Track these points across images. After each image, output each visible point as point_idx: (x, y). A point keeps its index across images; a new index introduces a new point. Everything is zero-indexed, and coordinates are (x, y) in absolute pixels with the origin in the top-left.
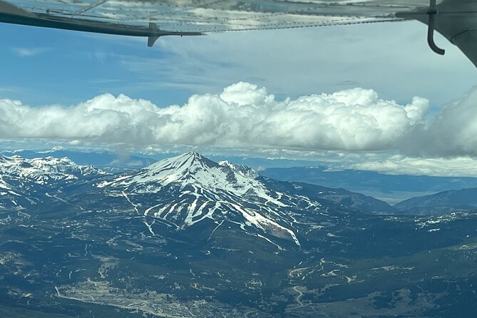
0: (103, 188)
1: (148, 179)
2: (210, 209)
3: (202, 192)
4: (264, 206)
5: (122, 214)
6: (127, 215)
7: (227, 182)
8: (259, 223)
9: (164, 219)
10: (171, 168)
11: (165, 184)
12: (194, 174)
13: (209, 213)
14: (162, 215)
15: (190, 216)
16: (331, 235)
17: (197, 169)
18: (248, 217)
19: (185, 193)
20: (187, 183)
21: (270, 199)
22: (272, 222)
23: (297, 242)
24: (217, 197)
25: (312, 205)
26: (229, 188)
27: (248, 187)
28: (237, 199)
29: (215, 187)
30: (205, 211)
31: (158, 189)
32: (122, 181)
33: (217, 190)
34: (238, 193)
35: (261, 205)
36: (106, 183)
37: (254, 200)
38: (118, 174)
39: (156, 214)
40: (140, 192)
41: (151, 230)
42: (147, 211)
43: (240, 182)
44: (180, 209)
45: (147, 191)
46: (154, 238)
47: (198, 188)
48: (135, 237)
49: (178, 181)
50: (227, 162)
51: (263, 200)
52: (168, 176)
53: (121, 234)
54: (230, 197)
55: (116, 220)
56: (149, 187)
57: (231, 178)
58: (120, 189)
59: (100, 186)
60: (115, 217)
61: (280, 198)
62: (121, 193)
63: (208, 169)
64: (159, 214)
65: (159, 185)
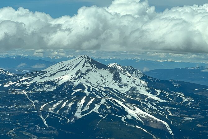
0: (8, 88)
1: (46, 80)
2: (96, 105)
3: (91, 90)
4: (145, 101)
5: (21, 109)
6: (26, 109)
7: (114, 82)
8: (139, 116)
9: (57, 113)
10: (66, 70)
11: (60, 83)
12: (85, 74)
13: (95, 108)
14: (56, 110)
15: (79, 110)
16: (200, 126)
17: (88, 70)
18: (129, 111)
19: (77, 91)
20: (79, 83)
21: (149, 95)
22: (150, 116)
23: (171, 132)
24: (104, 94)
25: (186, 100)
26: (115, 86)
27: (131, 85)
28: (121, 96)
29: (103, 86)
30: (92, 106)
31: (54, 88)
32: (24, 81)
33: (105, 88)
34: (123, 90)
35: (142, 101)
36: (11, 83)
37: (136, 97)
38: (22, 75)
39: (50, 109)
40: (39, 90)
41: (45, 122)
42: (43, 106)
43: (124, 81)
44: (70, 105)
45: (45, 90)
46: (47, 129)
47: (88, 87)
48: (31, 129)
49: (72, 81)
50: (116, 64)
51: (143, 97)
52: (63, 77)
53: (19, 126)
54: (116, 94)
55: (16, 115)
56: (47, 86)
57: (117, 78)
58: (22, 87)
59: (6, 86)
60: (16, 112)
61: (158, 94)
62: (21, 91)
63: (97, 70)
64: (53, 108)
65: (55, 84)
